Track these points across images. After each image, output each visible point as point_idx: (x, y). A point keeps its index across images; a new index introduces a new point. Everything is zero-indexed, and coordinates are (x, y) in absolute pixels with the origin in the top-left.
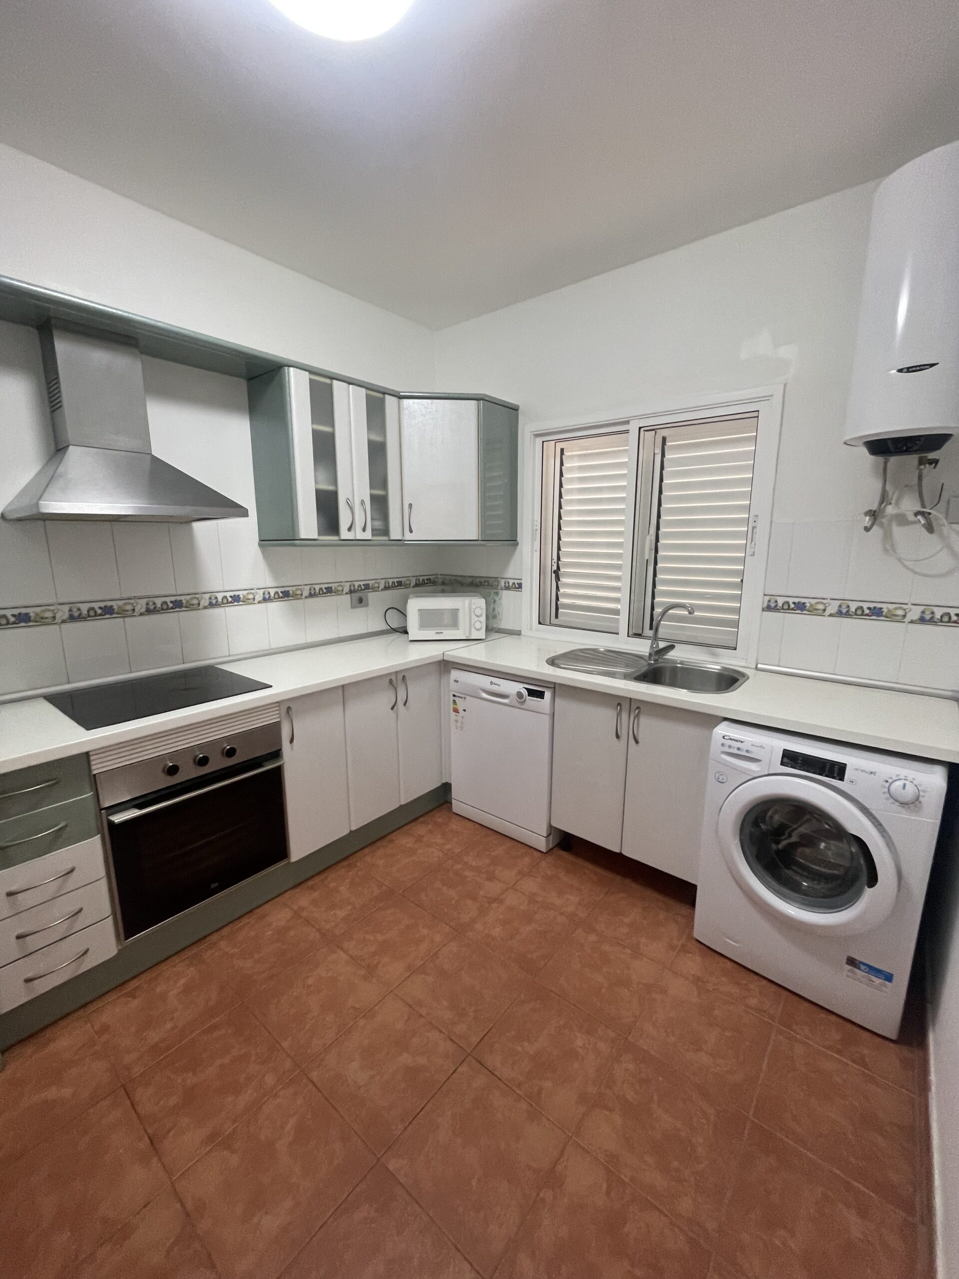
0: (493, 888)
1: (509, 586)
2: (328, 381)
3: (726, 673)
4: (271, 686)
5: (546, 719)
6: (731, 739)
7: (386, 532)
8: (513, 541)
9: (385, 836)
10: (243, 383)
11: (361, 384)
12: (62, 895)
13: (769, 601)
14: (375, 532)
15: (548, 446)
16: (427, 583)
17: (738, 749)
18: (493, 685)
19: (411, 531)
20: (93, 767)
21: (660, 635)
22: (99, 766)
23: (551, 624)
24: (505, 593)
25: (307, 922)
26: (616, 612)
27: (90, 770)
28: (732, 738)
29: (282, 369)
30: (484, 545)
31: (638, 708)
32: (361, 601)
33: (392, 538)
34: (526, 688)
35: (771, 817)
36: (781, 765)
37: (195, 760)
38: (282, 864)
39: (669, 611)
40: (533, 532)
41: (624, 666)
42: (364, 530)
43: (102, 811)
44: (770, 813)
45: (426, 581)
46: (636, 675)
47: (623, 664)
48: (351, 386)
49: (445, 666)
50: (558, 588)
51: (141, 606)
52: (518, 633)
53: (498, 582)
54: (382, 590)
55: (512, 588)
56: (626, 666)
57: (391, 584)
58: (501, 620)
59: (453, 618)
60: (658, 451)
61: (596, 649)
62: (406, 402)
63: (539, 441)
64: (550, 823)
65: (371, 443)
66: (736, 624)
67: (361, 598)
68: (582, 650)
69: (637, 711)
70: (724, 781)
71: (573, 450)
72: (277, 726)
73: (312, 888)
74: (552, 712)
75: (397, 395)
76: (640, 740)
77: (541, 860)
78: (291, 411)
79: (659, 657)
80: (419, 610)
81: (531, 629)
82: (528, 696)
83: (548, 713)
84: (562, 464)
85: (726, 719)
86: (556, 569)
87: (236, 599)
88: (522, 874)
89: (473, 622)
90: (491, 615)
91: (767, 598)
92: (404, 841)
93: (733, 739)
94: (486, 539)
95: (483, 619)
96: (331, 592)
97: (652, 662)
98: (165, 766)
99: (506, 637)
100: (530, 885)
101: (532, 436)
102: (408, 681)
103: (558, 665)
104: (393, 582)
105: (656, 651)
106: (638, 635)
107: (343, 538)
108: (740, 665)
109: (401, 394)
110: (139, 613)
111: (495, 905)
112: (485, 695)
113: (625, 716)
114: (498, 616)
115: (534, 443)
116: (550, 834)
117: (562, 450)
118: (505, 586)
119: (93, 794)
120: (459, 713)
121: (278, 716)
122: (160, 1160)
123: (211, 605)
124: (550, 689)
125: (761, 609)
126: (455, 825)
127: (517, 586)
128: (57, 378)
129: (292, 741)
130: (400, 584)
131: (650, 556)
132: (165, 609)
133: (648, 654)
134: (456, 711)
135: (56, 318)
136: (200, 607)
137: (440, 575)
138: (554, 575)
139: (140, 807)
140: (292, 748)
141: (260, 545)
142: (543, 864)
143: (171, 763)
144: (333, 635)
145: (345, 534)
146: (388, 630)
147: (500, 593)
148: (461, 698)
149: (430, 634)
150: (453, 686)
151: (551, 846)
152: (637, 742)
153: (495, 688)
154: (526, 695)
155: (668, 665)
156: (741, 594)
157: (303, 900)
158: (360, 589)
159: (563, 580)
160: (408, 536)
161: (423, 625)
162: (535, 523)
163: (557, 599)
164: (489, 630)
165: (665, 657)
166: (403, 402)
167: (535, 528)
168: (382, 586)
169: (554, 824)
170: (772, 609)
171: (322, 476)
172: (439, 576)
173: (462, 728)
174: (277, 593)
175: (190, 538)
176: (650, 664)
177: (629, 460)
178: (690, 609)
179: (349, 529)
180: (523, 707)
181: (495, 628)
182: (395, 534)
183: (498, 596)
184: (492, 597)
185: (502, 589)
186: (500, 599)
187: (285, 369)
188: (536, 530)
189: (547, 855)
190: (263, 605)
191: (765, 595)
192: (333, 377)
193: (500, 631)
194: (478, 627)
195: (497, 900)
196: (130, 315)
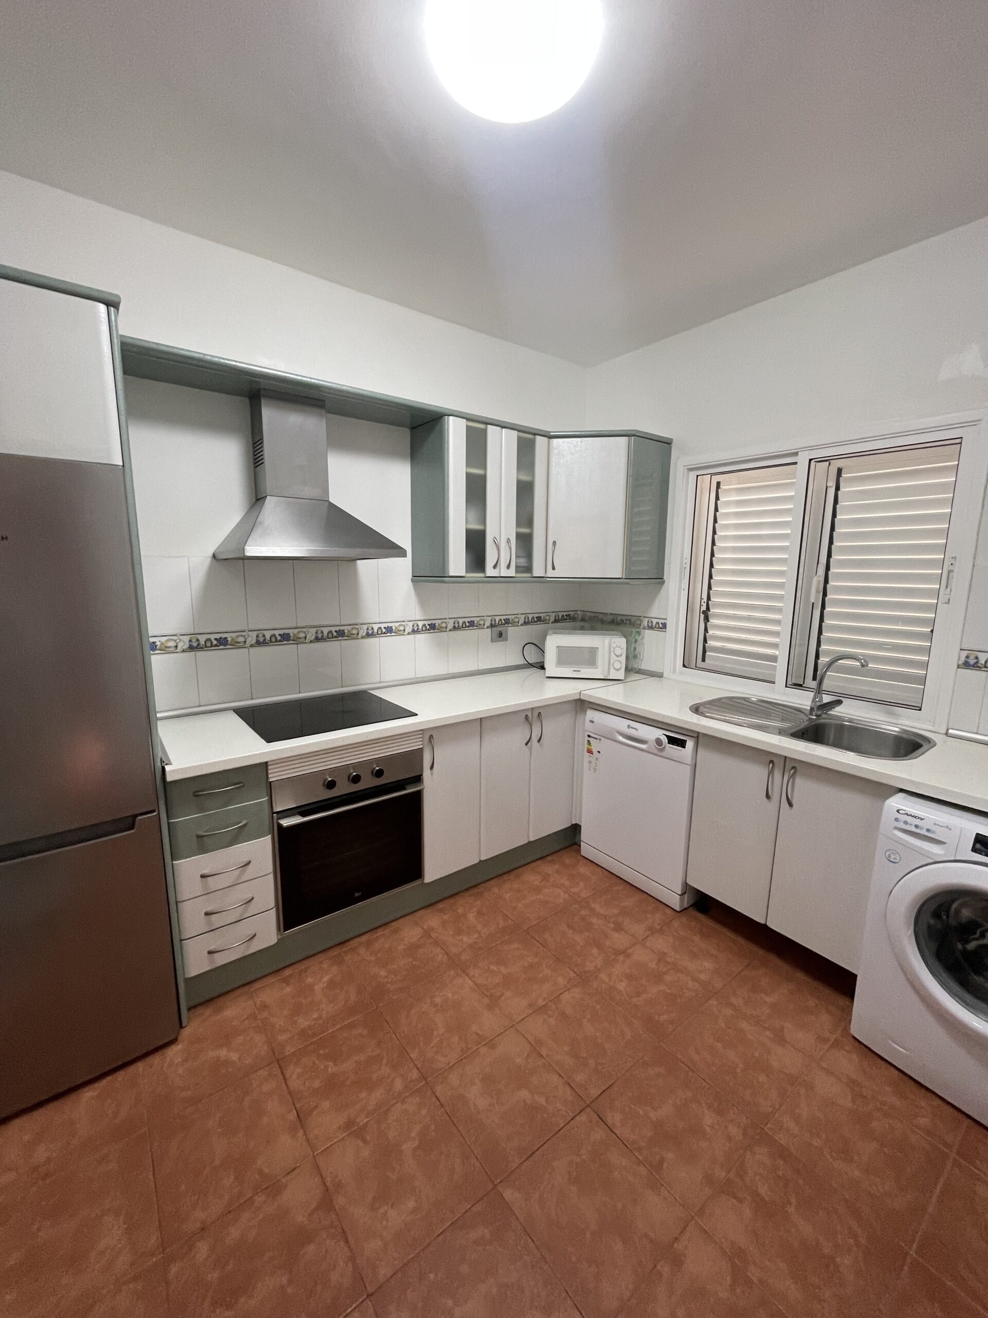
0: (619, 940)
1: (652, 625)
2: (482, 426)
3: (905, 736)
4: (417, 715)
5: (688, 769)
6: (907, 814)
7: (529, 569)
8: (659, 579)
9: (512, 870)
10: (407, 432)
11: (511, 427)
12: (241, 883)
13: (967, 657)
14: (518, 569)
15: (703, 480)
16: (566, 620)
17: (916, 826)
18: (630, 729)
19: (554, 568)
20: (270, 776)
21: (825, 686)
22: (275, 775)
23: (697, 668)
24: (648, 633)
25: (436, 943)
26: (774, 659)
27: (268, 778)
28: (909, 814)
29: (443, 417)
30: (627, 583)
31: (793, 768)
32: (500, 635)
33: (535, 576)
34: (666, 735)
35: (957, 912)
36: (972, 851)
37: (349, 777)
38: (417, 883)
39: (839, 662)
40: (682, 569)
41: (780, 719)
42: (508, 567)
43: (274, 815)
44: (954, 906)
45: (565, 617)
46: (793, 731)
47: (779, 718)
48: (504, 430)
49: (581, 705)
50: (706, 630)
51: (311, 635)
52: (660, 675)
53: (641, 621)
54: (521, 625)
55: (655, 627)
56: (782, 720)
57: (530, 619)
58: (642, 660)
59: (590, 657)
60: (832, 484)
61: (749, 698)
62: (555, 441)
63: (693, 475)
64: (686, 881)
65: (519, 483)
66: (923, 680)
67: (501, 632)
68: (731, 698)
69: (792, 771)
70: (897, 861)
71: (729, 483)
72: (420, 751)
73: (442, 911)
74: (694, 763)
75: (548, 435)
76: (794, 802)
77: (673, 919)
78: (448, 456)
79: (822, 712)
80: (557, 647)
81: (674, 672)
82: (669, 743)
83: (689, 763)
84: (717, 498)
85: (902, 790)
86: (705, 610)
87: (389, 630)
88: (652, 930)
89: (612, 662)
90: (632, 656)
91: (964, 654)
92: (531, 877)
93: (911, 815)
94: (630, 577)
95: (623, 659)
96: (473, 626)
97: (814, 717)
98: (326, 780)
99: (647, 678)
100: (661, 943)
101: (685, 470)
102: (543, 719)
103: (703, 714)
104: (533, 618)
105: (820, 706)
106: (798, 686)
107: (488, 574)
108: (927, 729)
109: (551, 434)
110: (309, 640)
111: (621, 958)
112: (621, 738)
113: (777, 775)
114: (639, 656)
115: (688, 475)
116: (685, 893)
117: (718, 484)
118: (648, 625)
119: (268, 799)
120: (593, 754)
121: (421, 743)
122: (305, 1133)
123: (368, 635)
124: (694, 739)
125: (956, 667)
126: (583, 869)
127: (661, 626)
128: (262, 439)
129: (432, 768)
130: (539, 619)
131: (817, 598)
132: (331, 637)
133: (809, 708)
134: (590, 751)
135: (264, 389)
136: (359, 637)
137: (580, 611)
138: (702, 616)
139: (303, 814)
140: (432, 774)
141: (412, 581)
142: (676, 924)
143: (330, 778)
144: (473, 667)
145: (490, 571)
146: (526, 664)
147: (642, 632)
148: (596, 739)
149: (567, 672)
150: (588, 725)
151: (686, 905)
152: (790, 804)
153: (632, 732)
154: (665, 742)
155: (833, 722)
156: (931, 646)
157: (433, 920)
158: (501, 624)
159: (713, 621)
160: (551, 573)
161: (560, 662)
162: (685, 561)
163: (705, 641)
164: (629, 670)
165: (829, 712)
166: (553, 442)
167: (684, 566)
168: (522, 621)
169: (691, 882)
170: (970, 665)
171: (473, 515)
172: (579, 613)
173: (595, 770)
174: (424, 625)
175: (354, 574)
176: (810, 719)
177: (796, 493)
178: (863, 661)
179: (495, 567)
180: (662, 754)
181: (635, 668)
182: (538, 571)
183: (639, 636)
184: (633, 636)
185: (644, 628)
186: (643, 638)
187: (445, 418)
188: (685, 568)
189: (679, 914)
190: (412, 636)
191: (961, 649)
192: (488, 422)
193: (639, 672)
194: (617, 667)
195: (625, 953)
196: (321, 382)
